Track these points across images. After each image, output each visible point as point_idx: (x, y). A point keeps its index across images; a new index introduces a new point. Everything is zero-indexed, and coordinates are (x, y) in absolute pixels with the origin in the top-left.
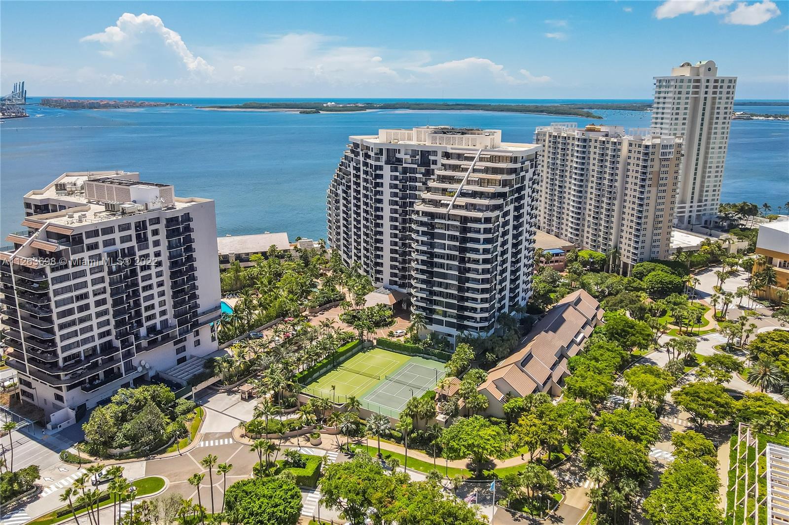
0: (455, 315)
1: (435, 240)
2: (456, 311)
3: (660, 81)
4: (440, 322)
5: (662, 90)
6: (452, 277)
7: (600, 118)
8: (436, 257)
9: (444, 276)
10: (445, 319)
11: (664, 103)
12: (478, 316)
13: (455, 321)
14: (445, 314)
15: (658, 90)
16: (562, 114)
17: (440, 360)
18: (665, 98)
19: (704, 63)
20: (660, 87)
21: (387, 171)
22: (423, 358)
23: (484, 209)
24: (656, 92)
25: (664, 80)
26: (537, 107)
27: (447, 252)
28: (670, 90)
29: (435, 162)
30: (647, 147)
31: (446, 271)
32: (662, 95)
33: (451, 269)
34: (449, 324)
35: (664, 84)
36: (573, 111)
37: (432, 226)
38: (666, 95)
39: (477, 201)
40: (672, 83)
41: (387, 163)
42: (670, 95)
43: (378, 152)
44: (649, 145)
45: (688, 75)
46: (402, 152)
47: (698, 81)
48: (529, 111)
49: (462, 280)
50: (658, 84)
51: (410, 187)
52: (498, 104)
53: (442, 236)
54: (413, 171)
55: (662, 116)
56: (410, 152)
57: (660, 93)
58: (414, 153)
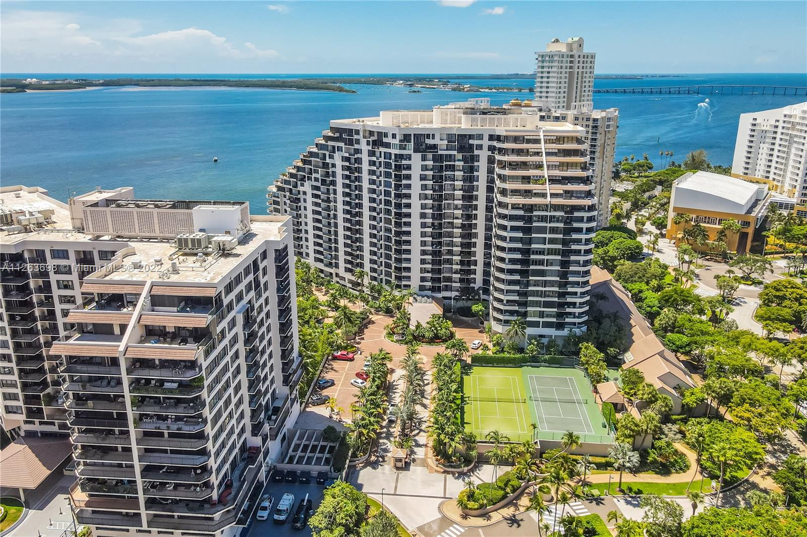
0: (554, 313)
1: (533, 235)
2: (556, 310)
3: (543, 56)
4: (535, 324)
5: (545, 64)
6: (552, 273)
7: (353, 92)
8: (533, 254)
9: (542, 273)
10: (541, 320)
11: (548, 77)
12: (577, 311)
13: (554, 320)
14: (542, 315)
15: (540, 64)
16: (313, 88)
17: (552, 365)
18: (549, 72)
19: (576, 39)
20: (543, 62)
21: (416, 161)
22: (532, 367)
23: (583, 195)
24: (539, 67)
25: (546, 55)
26: (284, 82)
27: (547, 246)
28: (553, 64)
29: (480, 147)
30: (595, 120)
31: (545, 268)
32: (546, 70)
33: (552, 265)
34: (547, 325)
35: (547, 59)
36: (321, 85)
37: (530, 220)
38: (550, 70)
39: (570, 187)
40: (556, 58)
41: (416, 150)
42: (554, 69)
43: (403, 138)
44: (598, 119)
45: (565, 51)
46: (437, 137)
47: (572, 56)
48: (278, 86)
49: (564, 275)
50: (540, 59)
51: (446, 177)
52: (238, 79)
53: (542, 230)
54: (450, 158)
55: (547, 90)
56: (445, 137)
57: (543, 67)
58: (450, 138)
